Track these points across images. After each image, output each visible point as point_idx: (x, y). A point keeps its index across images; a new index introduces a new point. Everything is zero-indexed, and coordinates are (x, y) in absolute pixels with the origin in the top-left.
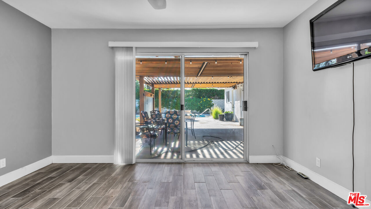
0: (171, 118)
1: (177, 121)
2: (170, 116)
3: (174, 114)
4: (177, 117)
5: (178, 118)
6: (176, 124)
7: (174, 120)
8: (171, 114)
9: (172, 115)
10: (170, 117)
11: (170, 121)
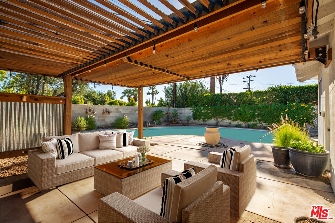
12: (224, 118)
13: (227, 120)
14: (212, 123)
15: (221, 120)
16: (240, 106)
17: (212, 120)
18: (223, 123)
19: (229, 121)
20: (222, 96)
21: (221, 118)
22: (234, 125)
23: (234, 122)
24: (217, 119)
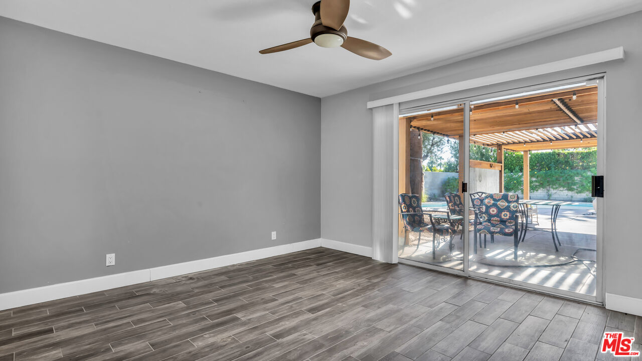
0: (495, 205)
1: (506, 213)
2: (492, 202)
3: (501, 199)
4: (507, 204)
5: (508, 207)
6: (503, 217)
7: (500, 210)
8: (494, 200)
9: (499, 200)
10: (493, 204)
11: (493, 211)
12: (562, 189)
13: (566, 191)
14: (538, 196)
15: (555, 191)
16: (590, 171)
17: (539, 191)
18: (559, 196)
19: (570, 193)
20: (556, 156)
21: (556, 188)
22: (579, 199)
23: (579, 194)
24: (548, 190)
